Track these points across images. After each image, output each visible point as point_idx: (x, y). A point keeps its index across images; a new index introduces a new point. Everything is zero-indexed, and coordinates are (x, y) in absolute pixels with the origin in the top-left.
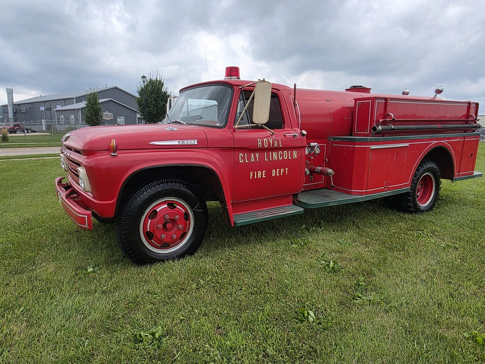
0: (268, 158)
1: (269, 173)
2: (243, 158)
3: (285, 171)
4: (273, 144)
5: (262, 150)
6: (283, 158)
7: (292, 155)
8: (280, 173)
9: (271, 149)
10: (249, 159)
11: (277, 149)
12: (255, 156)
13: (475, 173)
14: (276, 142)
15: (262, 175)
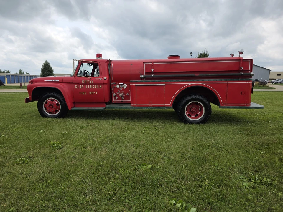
0: (87, 87)
1: (88, 93)
2: (77, 87)
3: (96, 93)
4: (89, 82)
5: (84, 84)
6: (95, 87)
7: (99, 87)
8: (93, 93)
9: (88, 84)
10: (79, 87)
11: (91, 84)
12: (82, 87)
13: (252, 104)
14: (90, 81)
15: (85, 93)
